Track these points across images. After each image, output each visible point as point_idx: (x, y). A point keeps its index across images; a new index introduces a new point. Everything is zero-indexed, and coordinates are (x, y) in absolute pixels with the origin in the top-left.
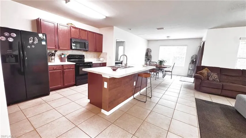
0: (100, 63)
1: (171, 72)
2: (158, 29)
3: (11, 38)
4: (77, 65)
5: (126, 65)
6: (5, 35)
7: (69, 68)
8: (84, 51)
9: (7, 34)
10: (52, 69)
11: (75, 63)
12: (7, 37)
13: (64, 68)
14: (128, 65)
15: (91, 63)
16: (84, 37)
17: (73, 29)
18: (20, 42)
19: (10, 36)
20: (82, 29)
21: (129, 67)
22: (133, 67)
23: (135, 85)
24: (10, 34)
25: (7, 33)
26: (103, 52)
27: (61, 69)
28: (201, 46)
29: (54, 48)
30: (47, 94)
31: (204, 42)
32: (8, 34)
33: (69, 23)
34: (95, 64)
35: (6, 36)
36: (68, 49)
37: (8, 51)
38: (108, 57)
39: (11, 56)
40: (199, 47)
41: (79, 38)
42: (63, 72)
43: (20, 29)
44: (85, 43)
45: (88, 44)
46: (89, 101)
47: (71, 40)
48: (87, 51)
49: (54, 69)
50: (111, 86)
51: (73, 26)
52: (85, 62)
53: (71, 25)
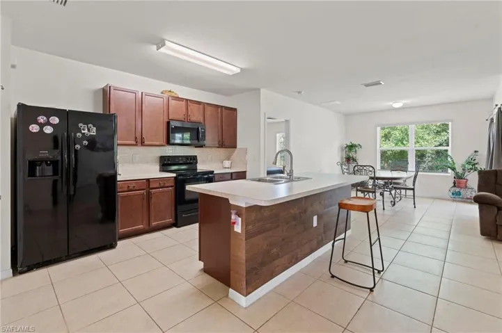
0: (232, 173)
1: (413, 189)
2: (367, 85)
3: (49, 127)
4: (181, 177)
5: (290, 174)
6: (39, 121)
7: (162, 185)
8: (196, 147)
9: (42, 119)
10: (126, 189)
11: (174, 175)
12: (42, 126)
13: (151, 187)
14: (295, 175)
15: (212, 172)
16: (196, 116)
17: (173, 102)
18: (66, 134)
19: (48, 123)
20: (190, 100)
21: (299, 179)
22: (307, 178)
23: (315, 224)
24: (48, 119)
25: (43, 117)
26: (238, 147)
27: (145, 187)
28: (492, 119)
29: (134, 143)
30: (112, 246)
31: (499, 106)
32: (45, 118)
33: (166, 91)
34: (221, 176)
35: (41, 123)
36: (162, 143)
37: (42, 153)
38: (249, 157)
39: (46, 162)
40: (489, 121)
41: (186, 120)
42: (149, 195)
43: (68, 108)
44: (198, 129)
45: (204, 132)
46: (201, 265)
47: (168, 123)
48: (201, 147)
49: (130, 188)
50: (250, 227)
51: (173, 94)
52: (198, 171)
53: (169, 94)
